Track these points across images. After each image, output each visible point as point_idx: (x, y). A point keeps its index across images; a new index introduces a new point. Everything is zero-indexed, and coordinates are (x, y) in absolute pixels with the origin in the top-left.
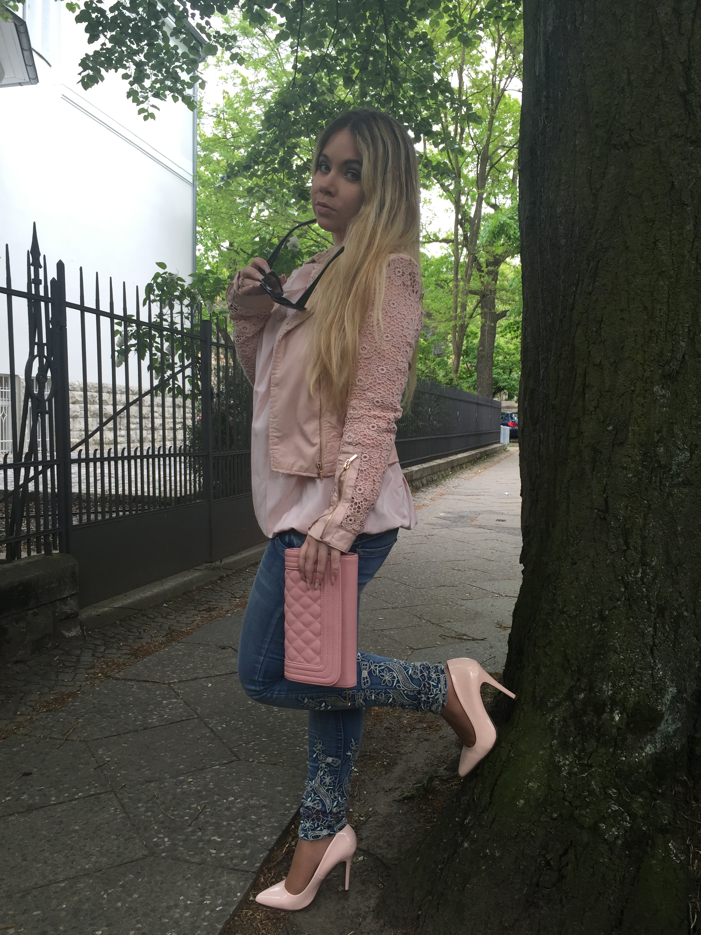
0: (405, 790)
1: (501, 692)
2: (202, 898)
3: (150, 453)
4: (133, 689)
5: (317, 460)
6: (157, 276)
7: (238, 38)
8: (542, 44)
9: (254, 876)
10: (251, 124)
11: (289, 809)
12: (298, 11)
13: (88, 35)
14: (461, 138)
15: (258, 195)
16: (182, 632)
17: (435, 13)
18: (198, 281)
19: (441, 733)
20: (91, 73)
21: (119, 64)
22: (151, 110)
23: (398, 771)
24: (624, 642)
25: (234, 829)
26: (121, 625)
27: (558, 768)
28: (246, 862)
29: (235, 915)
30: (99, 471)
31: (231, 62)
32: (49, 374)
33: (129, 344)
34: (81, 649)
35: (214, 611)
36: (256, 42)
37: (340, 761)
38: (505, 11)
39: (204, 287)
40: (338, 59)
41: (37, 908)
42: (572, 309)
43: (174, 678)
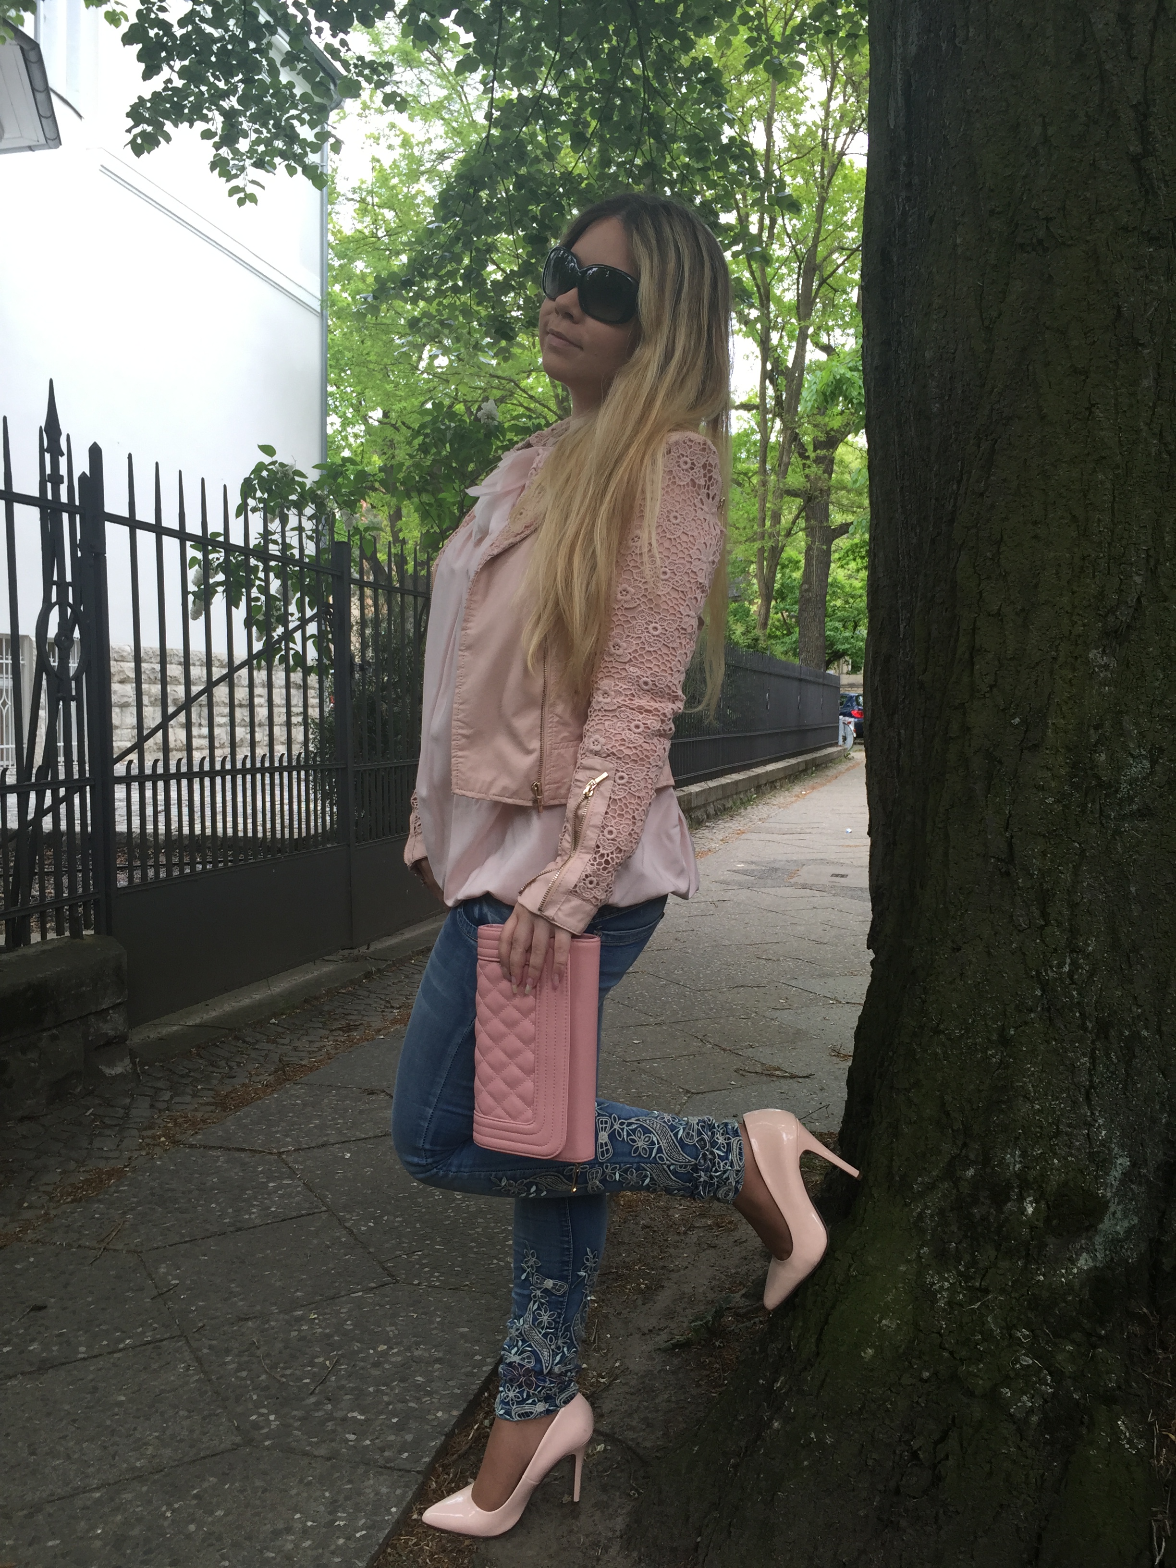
0: (675, 1332)
1: (835, 1167)
2: (331, 1517)
3: (248, 766)
4: (219, 1164)
5: (533, 778)
6: (260, 467)
7: (395, 67)
8: (899, 76)
9: (420, 1478)
10: (418, 214)
11: (480, 1365)
12: (494, 22)
13: (142, 66)
14: (771, 236)
15: (427, 330)
16: (302, 1066)
17: (725, 25)
18: (329, 476)
19: (737, 1235)
20: (149, 129)
21: (196, 114)
22: (251, 189)
23: (663, 1299)
24: (1041, 1081)
25: (386, 1398)
26: (198, 1055)
27: (931, 1295)
28: (406, 1454)
29: (388, 1545)
30: (161, 797)
31: (384, 108)
32: (77, 634)
33: (211, 581)
34: (132, 1096)
35: (356, 1030)
36: (426, 75)
37: (566, 1287)
38: (842, 22)
39: (340, 487)
40: (561, 103)
41: (53, 1535)
42: (952, 521)
43: (286, 1145)
